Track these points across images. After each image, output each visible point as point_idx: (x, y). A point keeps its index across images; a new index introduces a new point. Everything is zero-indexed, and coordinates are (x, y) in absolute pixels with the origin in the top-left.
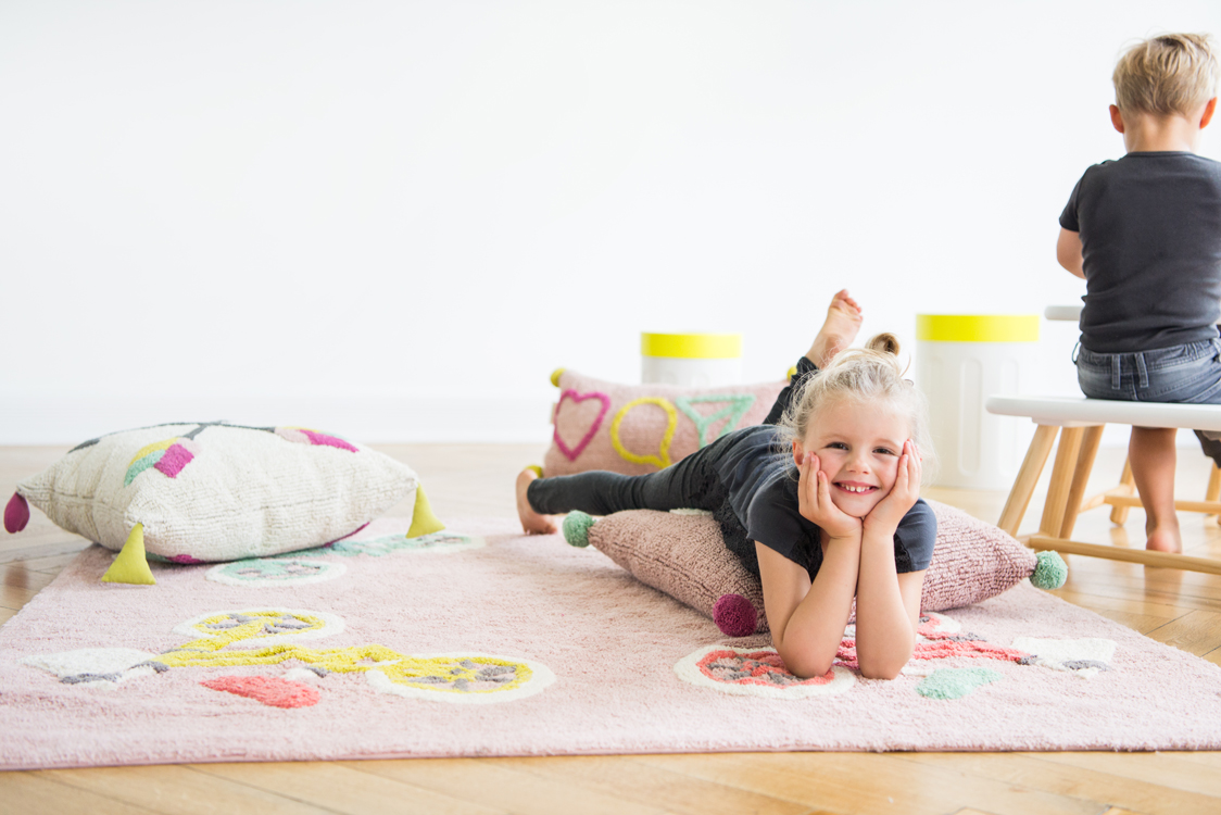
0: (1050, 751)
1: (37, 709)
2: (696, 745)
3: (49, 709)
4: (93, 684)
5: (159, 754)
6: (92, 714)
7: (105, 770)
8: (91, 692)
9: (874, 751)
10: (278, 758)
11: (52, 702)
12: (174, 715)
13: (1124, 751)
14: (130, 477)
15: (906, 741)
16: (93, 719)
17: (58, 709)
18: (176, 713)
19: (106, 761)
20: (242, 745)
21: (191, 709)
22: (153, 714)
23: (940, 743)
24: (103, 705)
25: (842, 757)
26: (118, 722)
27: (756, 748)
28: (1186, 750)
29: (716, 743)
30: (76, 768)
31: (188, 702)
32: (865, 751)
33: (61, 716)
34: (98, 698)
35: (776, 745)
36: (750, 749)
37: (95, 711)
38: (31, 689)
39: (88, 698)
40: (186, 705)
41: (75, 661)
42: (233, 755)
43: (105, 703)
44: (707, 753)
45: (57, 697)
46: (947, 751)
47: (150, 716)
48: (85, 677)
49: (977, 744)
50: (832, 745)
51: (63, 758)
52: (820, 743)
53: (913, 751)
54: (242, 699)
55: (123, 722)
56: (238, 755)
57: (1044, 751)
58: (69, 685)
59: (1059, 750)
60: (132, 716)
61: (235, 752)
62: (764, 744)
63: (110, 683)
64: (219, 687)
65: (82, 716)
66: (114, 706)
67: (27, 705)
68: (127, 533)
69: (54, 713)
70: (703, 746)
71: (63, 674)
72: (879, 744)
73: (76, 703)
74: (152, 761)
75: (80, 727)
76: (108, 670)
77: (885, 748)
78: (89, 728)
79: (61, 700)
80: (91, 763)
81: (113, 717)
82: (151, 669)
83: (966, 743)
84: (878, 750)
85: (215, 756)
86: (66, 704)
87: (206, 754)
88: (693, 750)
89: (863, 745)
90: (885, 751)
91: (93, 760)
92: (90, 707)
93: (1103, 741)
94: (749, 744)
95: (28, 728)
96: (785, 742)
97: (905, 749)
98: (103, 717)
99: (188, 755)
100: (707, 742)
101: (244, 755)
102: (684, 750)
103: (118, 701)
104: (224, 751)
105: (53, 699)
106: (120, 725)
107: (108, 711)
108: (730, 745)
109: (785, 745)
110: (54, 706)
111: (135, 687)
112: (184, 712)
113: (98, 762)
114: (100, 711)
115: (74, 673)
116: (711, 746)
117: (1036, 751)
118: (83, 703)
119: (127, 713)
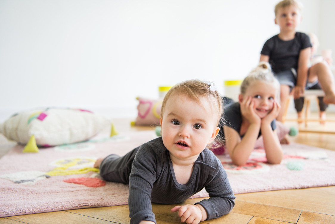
1: (7, 193)
2: (241, 191)
3: (12, 193)
4: (26, 183)
6: (28, 194)
7: (37, 215)
8: (26, 186)
9: (296, 189)
10: (101, 206)
11: (12, 190)
12: (57, 192)
14: (29, 121)
15: (306, 185)
16: (28, 195)
17: (15, 193)
18: (58, 191)
19: (36, 211)
20: (86, 202)
21: (63, 190)
22: (50, 192)
23: (315, 184)
24: (31, 190)
25: (287, 191)
26: (38, 196)
27: (260, 191)
29: (248, 190)
30: (25, 214)
31: (61, 188)
32: (293, 189)
33: (16, 195)
34: (29, 188)
35: (266, 189)
36: (258, 191)
37: (29, 193)
38: (4, 186)
39: (25, 188)
40: (61, 189)
41: (19, 176)
42: (84, 206)
43: (32, 189)
44: (245, 193)
45: (14, 188)
46: (318, 187)
47: (49, 193)
48: (23, 181)
49: (326, 184)
50: (283, 188)
51: (20, 211)
52: (280, 187)
53: (308, 188)
54: (79, 185)
55: (39, 196)
56: (85, 206)
58: (17, 184)
60: (42, 193)
61: (84, 205)
62: (262, 189)
63: (32, 183)
64: (70, 182)
65: (24, 195)
66: (35, 190)
67: (3, 192)
68: (29, 138)
69: (14, 194)
70: (243, 191)
71: (15, 180)
73: (21, 190)
74: (54, 210)
75: (24, 199)
76: (30, 178)
77: (300, 187)
78: (27, 199)
79: (16, 189)
80: (31, 212)
81: (36, 194)
82: (45, 177)
84: (297, 188)
85: (77, 207)
86: (18, 190)
87: (74, 206)
88: (240, 193)
89: (293, 187)
91: (31, 211)
92: (26, 191)
94: (258, 189)
95: (5, 200)
96: (268, 188)
97: (306, 187)
98: (32, 195)
99: (67, 207)
100: (245, 190)
102: (238, 193)
103: (36, 189)
104: (80, 204)
105: (13, 189)
106: (38, 197)
107: (33, 192)
108: (252, 190)
109: (269, 189)
110: (13, 192)
111: (41, 184)
112: (60, 191)
114: (30, 192)
115: (19, 180)
116: (246, 191)
118: (24, 190)
119: (41, 193)
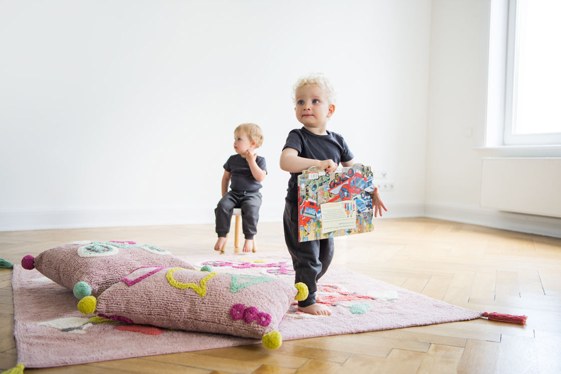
0: (401, 328)
5: (126, 355)
9: (352, 333)
13: (421, 326)
23: (371, 329)
25: (344, 336)
28: (436, 324)
49: (381, 328)
52: (337, 332)
53: (364, 332)
57: (400, 328)
59: (404, 328)
62: (320, 335)
72: (354, 331)
74: (124, 358)
83: (378, 328)
84: (354, 333)
89: (349, 332)
90: (356, 333)
93: (414, 323)
96: (326, 333)
97: (361, 332)
101: (156, 353)
113: (106, 359)
117: (398, 328)
